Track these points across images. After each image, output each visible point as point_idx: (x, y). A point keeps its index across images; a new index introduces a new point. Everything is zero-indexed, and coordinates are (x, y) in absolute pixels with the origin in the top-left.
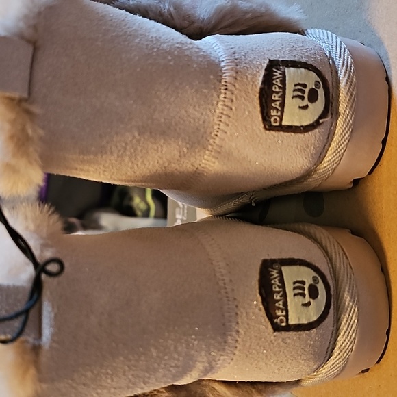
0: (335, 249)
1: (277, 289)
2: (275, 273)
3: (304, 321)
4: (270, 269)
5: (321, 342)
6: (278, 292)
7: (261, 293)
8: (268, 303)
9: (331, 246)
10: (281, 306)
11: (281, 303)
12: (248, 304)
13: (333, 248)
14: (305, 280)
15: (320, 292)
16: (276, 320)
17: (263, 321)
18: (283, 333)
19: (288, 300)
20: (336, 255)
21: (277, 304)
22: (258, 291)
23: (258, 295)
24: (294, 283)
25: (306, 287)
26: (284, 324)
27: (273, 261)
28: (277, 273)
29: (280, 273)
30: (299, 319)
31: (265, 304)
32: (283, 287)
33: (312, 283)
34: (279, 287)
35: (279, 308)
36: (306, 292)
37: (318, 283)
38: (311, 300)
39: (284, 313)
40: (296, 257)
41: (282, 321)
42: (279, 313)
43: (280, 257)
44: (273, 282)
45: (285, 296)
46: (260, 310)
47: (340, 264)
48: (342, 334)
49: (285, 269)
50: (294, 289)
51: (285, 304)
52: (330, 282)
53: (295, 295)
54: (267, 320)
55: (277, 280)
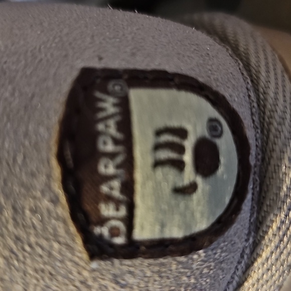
0: (266, 59)
1: (110, 147)
2: (109, 105)
3: (176, 232)
4: (98, 94)
5: (214, 278)
6: (112, 156)
7: (61, 158)
8: (78, 185)
9: (257, 52)
10: (116, 193)
11: (116, 184)
12: (22, 185)
13: (262, 56)
14: (189, 127)
15: (222, 160)
16: (97, 230)
17: (61, 231)
18: (116, 262)
19: (138, 176)
20: (268, 72)
21: (105, 189)
22: (54, 149)
23: (54, 163)
24: (159, 133)
25: (189, 144)
26: (120, 240)
27: (111, 75)
28: (115, 105)
29: (124, 105)
30: (163, 226)
31: (72, 187)
32: (127, 141)
33: (207, 134)
34: (116, 142)
35: (109, 198)
36: (188, 158)
37: (220, 136)
38: (199, 180)
39: (123, 212)
40: (170, 68)
41: (114, 232)
42: (107, 210)
43: (131, 66)
44: (101, 127)
45: (128, 165)
46: (55, 201)
47: (276, 93)
48: (264, 255)
49: (138, 97)
50: (157, 147)
51: (128, 188)
52: (251, 134)
53: (158, 164)
54: (73, 228)
55: (112, 123)
